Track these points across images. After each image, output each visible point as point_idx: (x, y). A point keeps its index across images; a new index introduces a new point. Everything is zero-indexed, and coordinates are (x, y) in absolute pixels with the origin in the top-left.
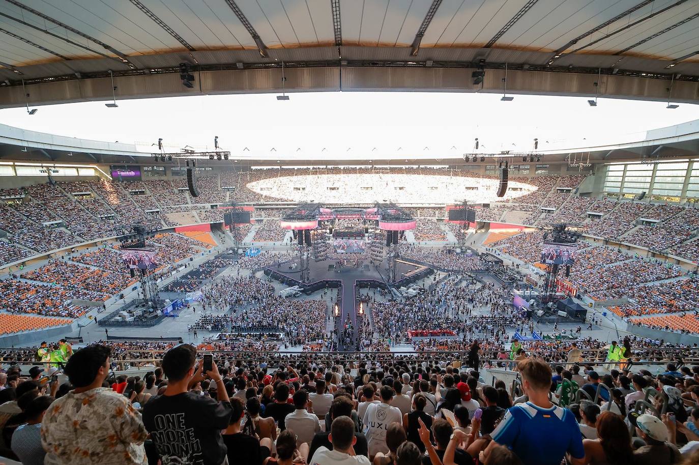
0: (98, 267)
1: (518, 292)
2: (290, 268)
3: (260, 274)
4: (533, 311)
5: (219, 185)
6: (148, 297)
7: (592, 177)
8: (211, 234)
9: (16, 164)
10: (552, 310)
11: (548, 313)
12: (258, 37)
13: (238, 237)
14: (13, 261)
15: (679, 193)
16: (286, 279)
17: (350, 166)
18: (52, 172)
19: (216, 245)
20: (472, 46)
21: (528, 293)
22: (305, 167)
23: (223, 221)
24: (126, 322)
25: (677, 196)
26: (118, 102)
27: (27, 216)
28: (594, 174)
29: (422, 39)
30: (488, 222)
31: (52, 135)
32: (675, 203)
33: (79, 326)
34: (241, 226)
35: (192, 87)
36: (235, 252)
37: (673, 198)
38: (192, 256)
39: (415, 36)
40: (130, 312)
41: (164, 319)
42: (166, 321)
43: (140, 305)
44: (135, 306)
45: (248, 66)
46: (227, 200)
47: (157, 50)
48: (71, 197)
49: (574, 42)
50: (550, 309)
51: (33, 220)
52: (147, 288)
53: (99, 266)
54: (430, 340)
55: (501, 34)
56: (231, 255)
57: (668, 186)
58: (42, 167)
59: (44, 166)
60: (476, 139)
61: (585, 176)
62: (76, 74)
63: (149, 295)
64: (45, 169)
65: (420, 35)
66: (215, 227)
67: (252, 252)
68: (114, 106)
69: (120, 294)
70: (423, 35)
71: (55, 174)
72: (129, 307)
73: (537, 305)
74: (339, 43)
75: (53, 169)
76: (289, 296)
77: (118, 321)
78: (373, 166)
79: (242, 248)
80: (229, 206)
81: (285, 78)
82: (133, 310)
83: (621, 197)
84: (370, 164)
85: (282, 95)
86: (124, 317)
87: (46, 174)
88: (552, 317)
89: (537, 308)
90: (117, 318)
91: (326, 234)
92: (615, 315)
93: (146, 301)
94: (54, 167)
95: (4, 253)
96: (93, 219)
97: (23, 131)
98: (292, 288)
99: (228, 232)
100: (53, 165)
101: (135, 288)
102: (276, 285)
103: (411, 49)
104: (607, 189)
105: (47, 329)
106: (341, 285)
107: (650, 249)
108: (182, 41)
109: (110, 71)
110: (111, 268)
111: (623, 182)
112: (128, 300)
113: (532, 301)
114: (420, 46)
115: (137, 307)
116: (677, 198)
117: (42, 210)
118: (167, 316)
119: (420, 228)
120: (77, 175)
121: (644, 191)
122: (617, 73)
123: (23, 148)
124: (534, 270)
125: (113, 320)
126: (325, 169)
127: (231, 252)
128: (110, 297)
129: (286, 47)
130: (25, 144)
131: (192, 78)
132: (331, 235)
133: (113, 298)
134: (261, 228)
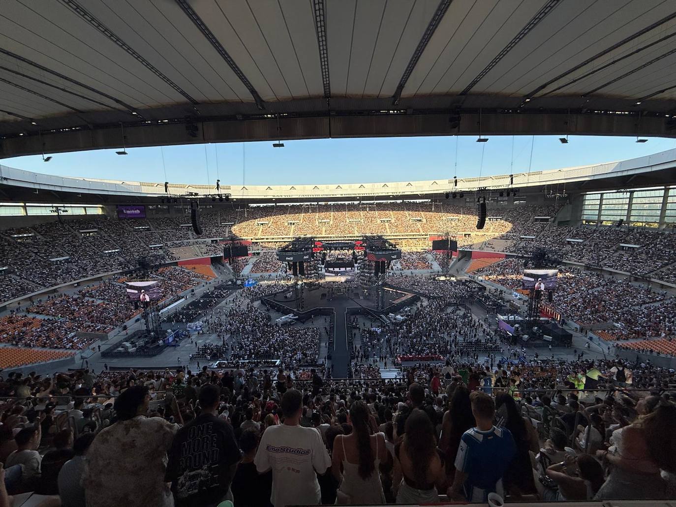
0: (102, 300)
1: (502, 317)
2: (286, 297)
3: (257, 304)
4: (518, 336)
5: (219, 221)
6: (151, 327)
7: (570, 206)
8: (211, 267)
9: (27, 204)
10: (538, 334)
11: (534, 337)
12: (256, 92)
13: (237, 270)
14: (20, 296)
15: (658, 219)
16: (281, 308)
17: (340, 203)
18: (62, 212)
19: (216, 277)
20: (447, 95)
21: (512, 318)
22: (298, 204)
23: (222, 255)
24: (128, 352)
25: (655, 222)
26: (127, 150)
27: (36, 253)
28: (570, 203)
29: (403, 90)
30: (470, 250)
31: (63, 178)
32: (654, 229)
33: (82, 358)
34: (240, 259)
35: (196, 136)
36: (234, 284)
37: (651, 224)
38: (194, 288)
39: (396, 88)
40: (132, 343)
41: (165, 349)
42: (168, 350)
43: (143, 336)
44: (137, 337)
45: (247, 117)
46: (227, 236)
47: (165, 104)
48: (79, 235)
49: (543, 87)
50: (534, 334)
51: (41, 257)
52: (150, 319)
53: (104, 299)
54: (420, 364)
55: (474, 83)
56: (230, 286)
57: (645, 213)
58: (53, 207)
59: (55, 206)
60: (455, 177)
61: (562, 205)
62: (89, 125)
63: (152, 325)
64: (54, 209)
65: (401, 87)
66: (215, 261)
67: (250, 283)
68: (124, 153)
69: (123, 325)
70: (403, 87)
71: (65, 214)
72: (132, 338)
73: (522, 330)
74: (328, 96)
75: (63, 209)
76: (285, 324)
77: (120, 352)
78: (360, 202)
79: (241, 280)
80: (228, 240)
81: (280, 128)
82: (135, 341)
83: (599, 224)
84: (357, 200)
85: (277, 142)
86: (126, 348)
87: (56, 214)
88: (538, 342)
89: (522, 333)
90: (120, 349)
91: (319, 266)
92: (601, 339)
93: (148, 331)
94: (64, 207)
95: (12, 288)
96: (98, 255)
97: (35, 175)
98: (287, 316)
99: (228, 265)
100: (62, 205)
101: (137, 320)
102: (273, 314)
103: (393, 99)
104: (585, 217)
105: (51, 361)
106: (333, 313)
107: (631, 273)
108: (187, 96)
109: (120, 123)
110: (115, 301)
111: (600, 210)
112: (130, 331)
113: (517, 325)
114: (401, 96)
115: (139, 337)
116: (656, 224)
117: (50, 247)
118: (168, 346)
119: (406, 258)
120: (84, 214)
121: (622, 218)
122: (586, 112)
123: (35, 190)
124: (517, 296)
125: (116, 351)
126: (316, 205)
127: (230, 283)
128: (113, 329)
129: (281, 100)
130: (37, 187)
131: (196, 129)
132: (323, 266)
133: (117, 329)
134: (258, 261)
